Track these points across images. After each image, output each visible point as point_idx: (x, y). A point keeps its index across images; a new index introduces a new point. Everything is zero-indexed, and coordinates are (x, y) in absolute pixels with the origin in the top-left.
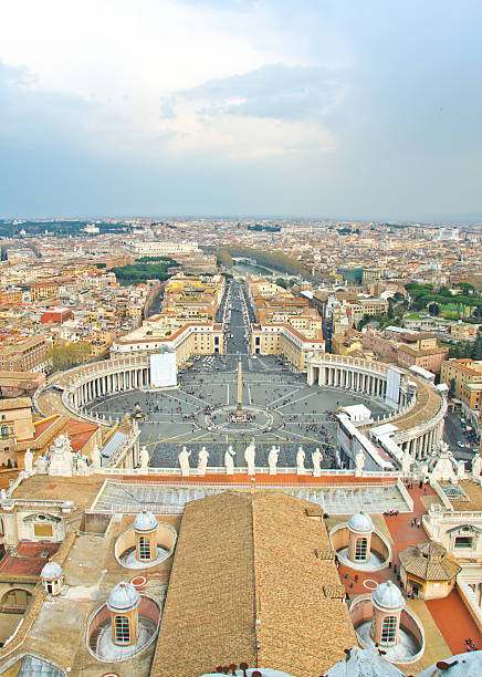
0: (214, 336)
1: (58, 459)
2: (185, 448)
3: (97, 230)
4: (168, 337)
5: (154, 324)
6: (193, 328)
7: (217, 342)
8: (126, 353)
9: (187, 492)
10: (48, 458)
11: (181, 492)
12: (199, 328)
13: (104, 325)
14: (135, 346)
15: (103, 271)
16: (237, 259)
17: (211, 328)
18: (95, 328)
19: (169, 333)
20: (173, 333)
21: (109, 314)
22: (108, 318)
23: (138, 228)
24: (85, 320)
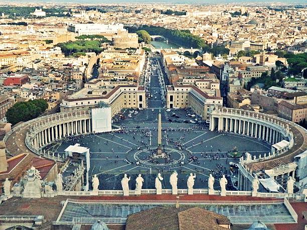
0: (139, 95)
1: (30, 185)
2: (126, 175)
3: (44, 14)
4: (104, 96)
5: (92, 86)
6: (122, 89)
7: (141, 99)
8: (73, 108)
9: (128, 208)
10: (23, 185)
11: (123, 208)
12: (127, 89)
13: (54, 87)
14: (79, 103)
15: (51, 45)
16: (154, 37)
17: (136, 89)
18: (47, 89)
19: (105, 93)
20: (108, 92)
21: (58, 79)
22: (57, 82)
23: (76, 12)
24: (39, 83)
